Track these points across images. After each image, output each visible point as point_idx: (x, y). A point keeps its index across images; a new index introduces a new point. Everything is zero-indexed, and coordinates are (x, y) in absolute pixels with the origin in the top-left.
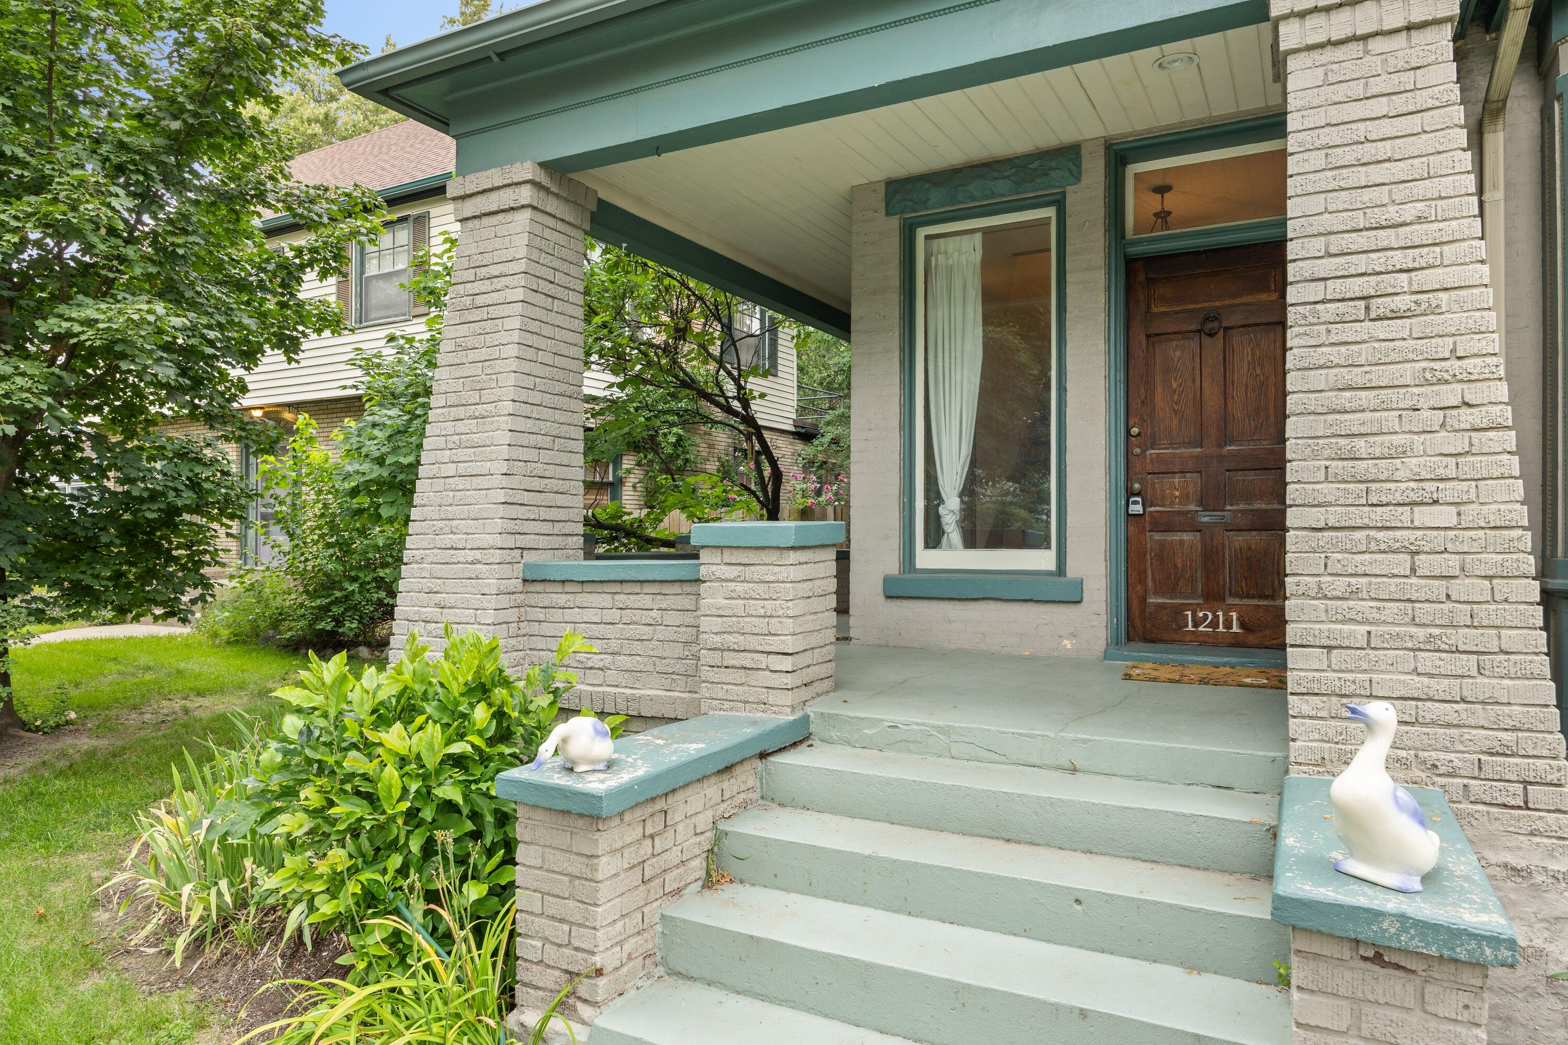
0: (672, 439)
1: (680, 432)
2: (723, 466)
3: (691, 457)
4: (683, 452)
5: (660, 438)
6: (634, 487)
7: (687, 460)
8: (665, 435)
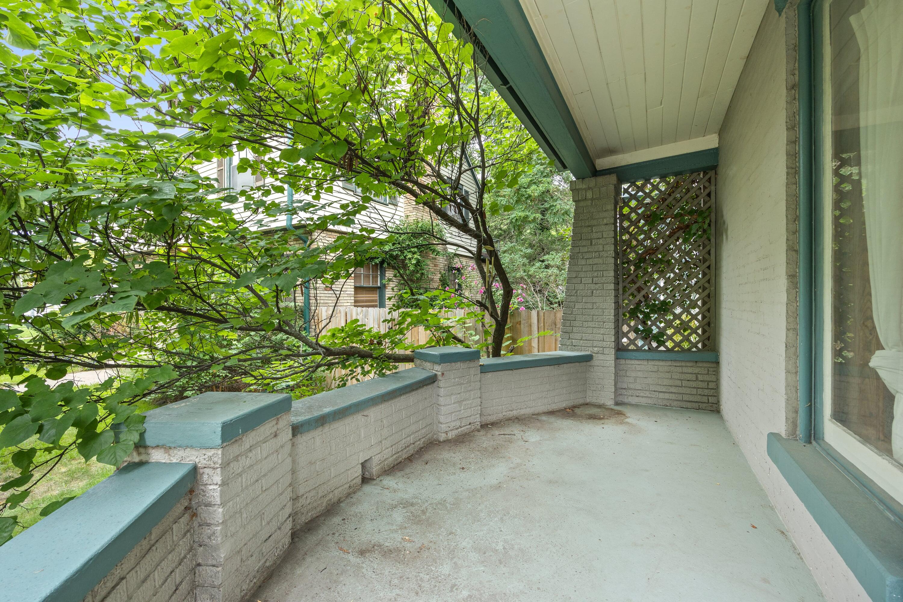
0: (414, 262)
1: (419, 257)
2: (442, 276)
3: (424, 271)
4: (420, 269)
5: (407, 261)
6: (393, 289)
7: (422, 274)
8: (410, 259)
